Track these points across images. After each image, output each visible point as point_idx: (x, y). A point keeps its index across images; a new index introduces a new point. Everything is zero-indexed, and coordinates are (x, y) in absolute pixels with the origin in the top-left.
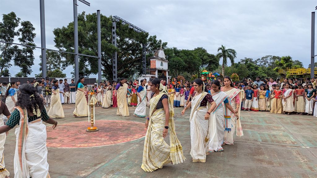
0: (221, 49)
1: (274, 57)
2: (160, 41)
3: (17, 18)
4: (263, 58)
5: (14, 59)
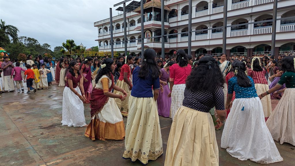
1: (28, 38)
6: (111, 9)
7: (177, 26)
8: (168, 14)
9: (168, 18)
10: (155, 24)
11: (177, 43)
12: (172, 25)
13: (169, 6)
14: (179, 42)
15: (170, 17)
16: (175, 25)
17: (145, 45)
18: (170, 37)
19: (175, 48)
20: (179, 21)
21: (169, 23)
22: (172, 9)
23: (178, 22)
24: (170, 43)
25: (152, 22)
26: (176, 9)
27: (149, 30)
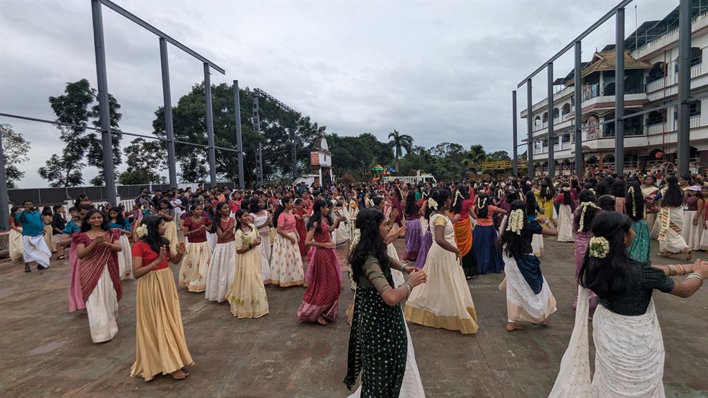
0: (392, 135)
2: (316, 125)
3: (90, 89)
4: (438, 146)
5: (88, 155)
6: (515, 92)
7: (665, 98)
8: (646, 75)
9: (645, 83)
10: (604, 102)
11: (664, 134)
12: (652, 98)
13: (646, 59)
14: (670, 133)
15: (650, 80)
16: (660, 95)
17: (583, 144)
18: (650, 123)
19: (659, 145)
20: (671, 87)
21: (648, 94)
22: (654, 62)
23: (667, 88)
24: (648, 136)
25: (595, 101)
26: (661, 63)
27: (593, 115)
